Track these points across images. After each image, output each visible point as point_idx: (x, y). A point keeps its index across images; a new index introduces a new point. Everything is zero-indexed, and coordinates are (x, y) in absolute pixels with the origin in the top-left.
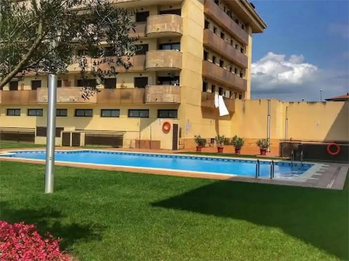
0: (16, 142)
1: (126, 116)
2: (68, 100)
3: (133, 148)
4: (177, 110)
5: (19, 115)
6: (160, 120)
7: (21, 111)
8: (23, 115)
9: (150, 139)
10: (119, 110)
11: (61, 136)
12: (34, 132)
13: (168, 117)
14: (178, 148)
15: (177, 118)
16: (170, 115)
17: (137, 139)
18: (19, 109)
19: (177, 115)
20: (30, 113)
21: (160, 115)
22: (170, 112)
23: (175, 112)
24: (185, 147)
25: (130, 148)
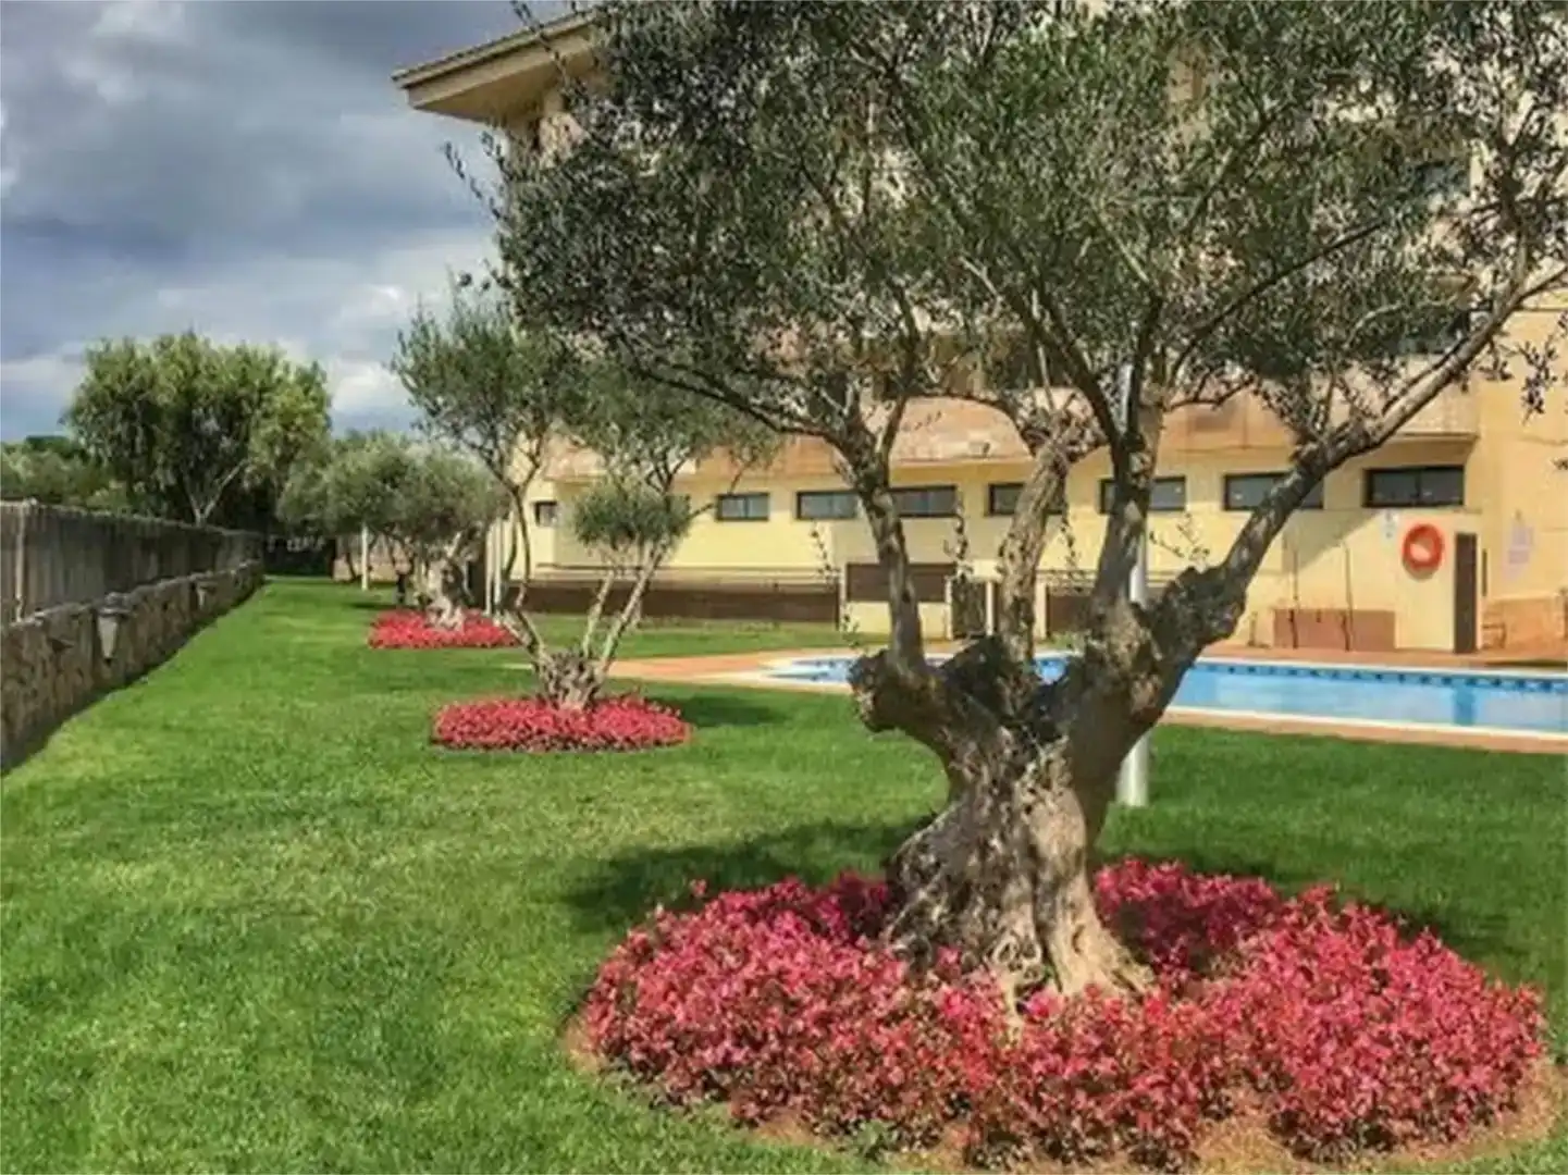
0: (770, 626)
1: (1216, 505)
2: (962, 447)
3: (1263, 646)
4: (1460, 469)
5: (765, 519)
6: (1389, 518)
7: (772, 502)
8: (781, 515)
9: (1342, 605)
10: (1182, 480)
11: (949, 599)
12: (837, 586)
13: (1418, 502)
14: (1480, 643)
15: (1461, 503)
16: (1427, 494)
17: (1280, 607)
18: (765, 495)
19: (1461, 494)
20: (805, 509)
21: (1378, 496)
22: (1425, 476)
23: (1454, 475)
24: (1508, 641)
25: (1251, 644)
